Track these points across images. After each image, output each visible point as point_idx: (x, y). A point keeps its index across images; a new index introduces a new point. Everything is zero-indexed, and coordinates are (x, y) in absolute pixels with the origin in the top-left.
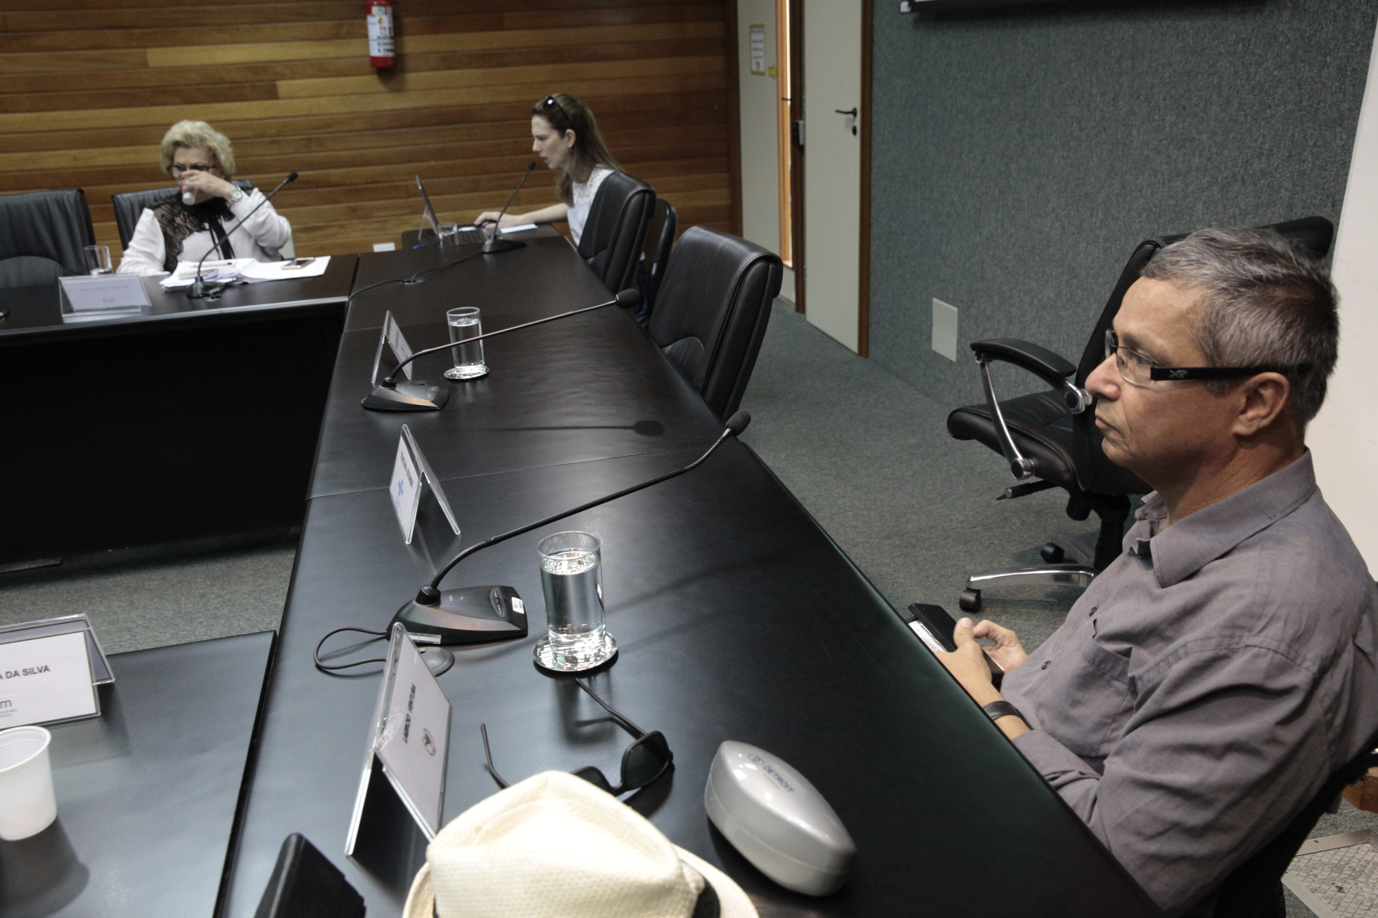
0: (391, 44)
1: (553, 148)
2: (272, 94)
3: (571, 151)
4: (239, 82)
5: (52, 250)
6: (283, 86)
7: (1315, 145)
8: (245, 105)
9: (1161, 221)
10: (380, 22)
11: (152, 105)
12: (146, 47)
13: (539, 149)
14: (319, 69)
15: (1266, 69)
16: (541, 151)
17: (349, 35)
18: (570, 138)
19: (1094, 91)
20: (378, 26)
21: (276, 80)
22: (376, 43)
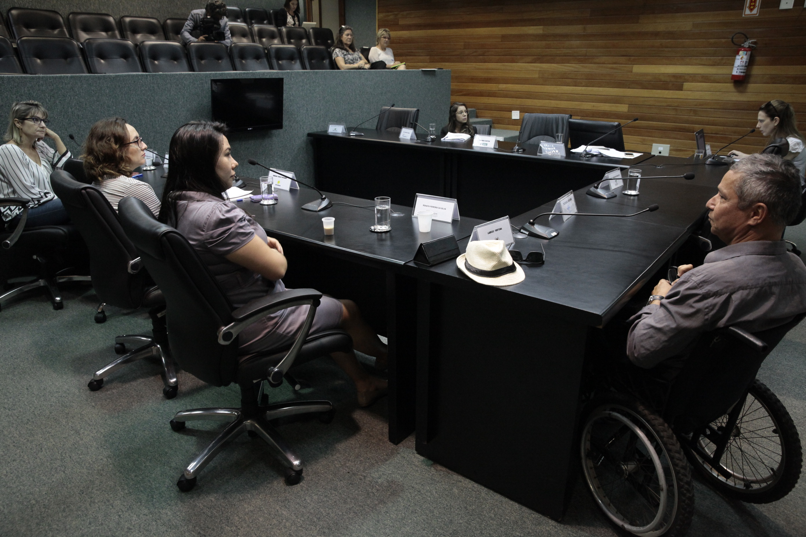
0: (744, 69)
1: (766, 126)
2: (680, 88)
4: (667, 82)
6: (686, 85)
8: (667, 92)
10: (742, 58)
11: (629, 88)
12: (634, 64)
13: (759, 127)
14: (705, 79)
16: (761, 127)
17: (725, 64)
18: (776, 121)
20: (740, 60)
21: (684, 82)
22: (736, 68)
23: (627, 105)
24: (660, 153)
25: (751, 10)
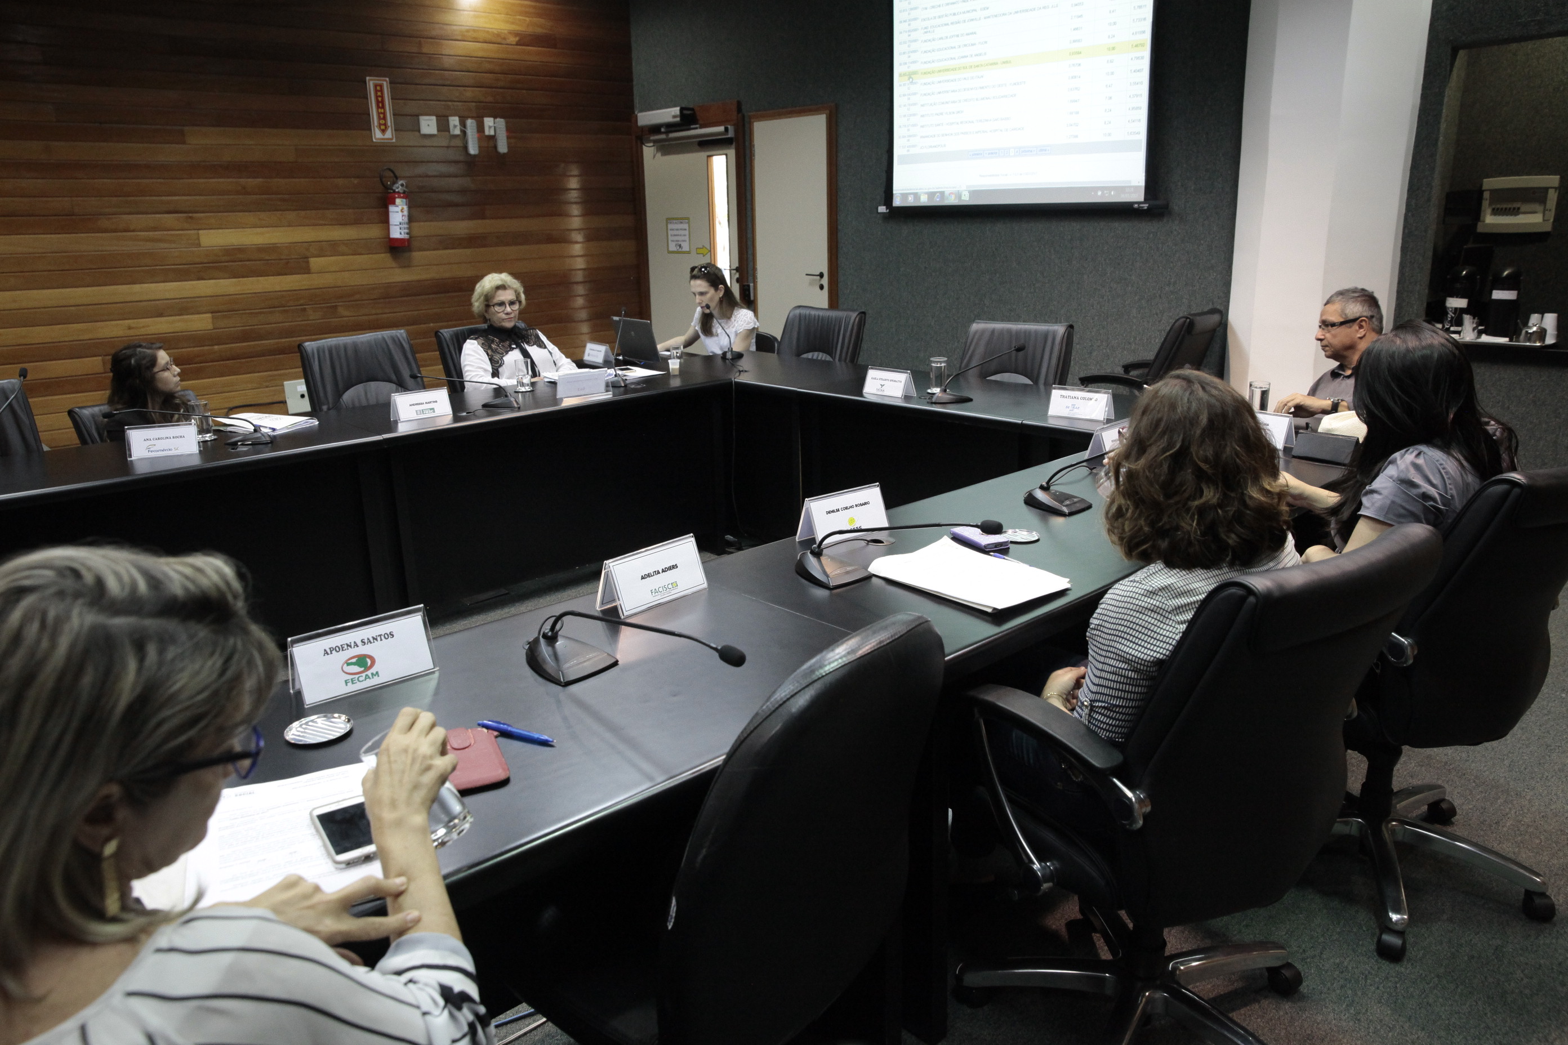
0: (407, 228)
2: (305, 269)
3: (721, 301)
5: (394, 378)
6: (315, 262)
7: (1199, 278)
9: (1109, 320)
10: (402, 211)
12: (199, 229)
15: (1168, 246)
17: (369, 221)
19: (1053, 257)
20: (400, 214)
21: (309, 258)
22: (398, 228)
23: (209, 315)
24: (303, 396)
25: (383, 131)
